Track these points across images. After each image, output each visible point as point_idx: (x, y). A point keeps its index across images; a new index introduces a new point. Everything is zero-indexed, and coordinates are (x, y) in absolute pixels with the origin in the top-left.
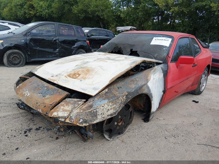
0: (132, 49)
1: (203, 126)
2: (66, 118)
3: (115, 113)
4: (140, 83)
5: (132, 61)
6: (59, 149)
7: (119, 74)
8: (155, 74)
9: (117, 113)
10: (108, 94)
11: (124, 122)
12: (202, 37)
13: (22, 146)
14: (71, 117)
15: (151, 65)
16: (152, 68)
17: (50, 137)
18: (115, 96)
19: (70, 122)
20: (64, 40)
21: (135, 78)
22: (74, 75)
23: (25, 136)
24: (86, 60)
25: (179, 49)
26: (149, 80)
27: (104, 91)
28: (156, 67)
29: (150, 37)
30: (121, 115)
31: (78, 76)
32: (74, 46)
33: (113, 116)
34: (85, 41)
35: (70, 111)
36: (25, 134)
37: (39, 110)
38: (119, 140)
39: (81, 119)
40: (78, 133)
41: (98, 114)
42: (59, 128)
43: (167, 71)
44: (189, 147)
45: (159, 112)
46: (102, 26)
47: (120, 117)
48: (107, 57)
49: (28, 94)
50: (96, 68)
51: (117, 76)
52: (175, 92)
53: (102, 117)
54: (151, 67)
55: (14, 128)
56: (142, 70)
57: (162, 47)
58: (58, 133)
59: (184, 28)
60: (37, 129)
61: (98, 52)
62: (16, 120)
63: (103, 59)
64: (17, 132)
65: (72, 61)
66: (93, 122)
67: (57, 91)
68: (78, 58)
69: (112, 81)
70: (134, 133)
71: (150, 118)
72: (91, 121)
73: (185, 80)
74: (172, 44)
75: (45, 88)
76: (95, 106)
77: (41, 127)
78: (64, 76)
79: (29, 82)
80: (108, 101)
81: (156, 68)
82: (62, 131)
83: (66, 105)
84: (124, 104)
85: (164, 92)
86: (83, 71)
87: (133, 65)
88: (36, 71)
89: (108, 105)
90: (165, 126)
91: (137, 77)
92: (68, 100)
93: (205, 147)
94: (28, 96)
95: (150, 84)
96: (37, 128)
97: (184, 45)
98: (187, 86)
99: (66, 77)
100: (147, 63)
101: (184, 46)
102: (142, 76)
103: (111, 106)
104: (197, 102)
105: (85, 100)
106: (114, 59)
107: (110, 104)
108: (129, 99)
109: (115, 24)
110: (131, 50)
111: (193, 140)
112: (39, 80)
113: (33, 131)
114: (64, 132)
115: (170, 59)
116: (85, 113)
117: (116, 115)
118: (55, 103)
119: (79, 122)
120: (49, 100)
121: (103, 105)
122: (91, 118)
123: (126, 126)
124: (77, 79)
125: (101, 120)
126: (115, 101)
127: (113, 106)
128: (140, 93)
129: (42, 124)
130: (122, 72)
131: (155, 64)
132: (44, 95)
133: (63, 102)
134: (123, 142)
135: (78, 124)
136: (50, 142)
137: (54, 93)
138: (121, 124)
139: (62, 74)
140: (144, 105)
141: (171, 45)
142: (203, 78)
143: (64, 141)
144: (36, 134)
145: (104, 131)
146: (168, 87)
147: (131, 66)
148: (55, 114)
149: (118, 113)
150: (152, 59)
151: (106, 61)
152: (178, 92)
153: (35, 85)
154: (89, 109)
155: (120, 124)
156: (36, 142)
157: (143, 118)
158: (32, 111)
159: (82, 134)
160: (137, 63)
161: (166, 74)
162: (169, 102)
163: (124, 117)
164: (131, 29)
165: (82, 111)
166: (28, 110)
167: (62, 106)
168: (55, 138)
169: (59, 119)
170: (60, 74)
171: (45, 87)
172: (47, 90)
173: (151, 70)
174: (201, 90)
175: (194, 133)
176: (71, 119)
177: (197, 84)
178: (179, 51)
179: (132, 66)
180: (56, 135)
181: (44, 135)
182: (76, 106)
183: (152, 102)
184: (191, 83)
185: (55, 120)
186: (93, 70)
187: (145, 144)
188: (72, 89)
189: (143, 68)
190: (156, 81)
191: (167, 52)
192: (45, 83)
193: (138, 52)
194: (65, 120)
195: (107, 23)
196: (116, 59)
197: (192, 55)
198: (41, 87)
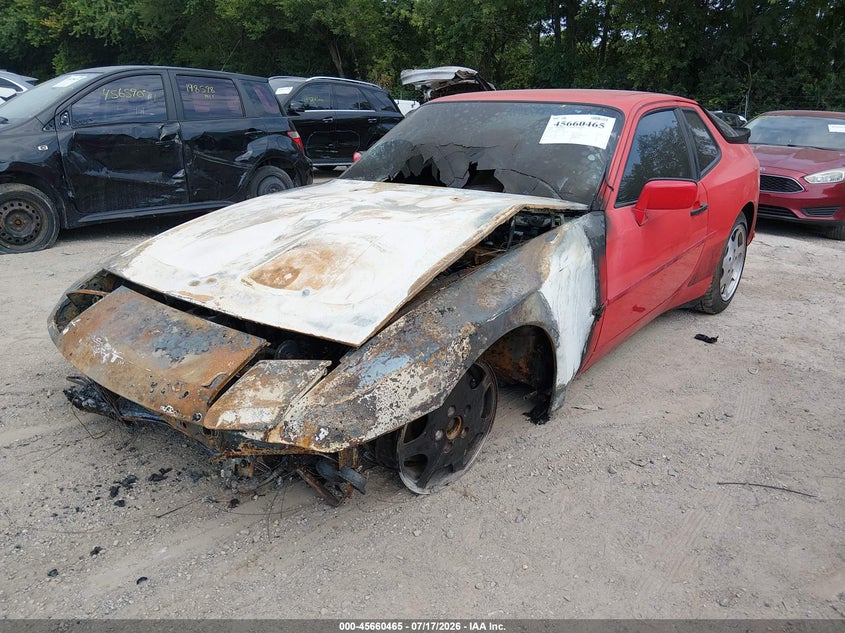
0: (476, 164)
1: (735, 420)
2: (270, 430)
3: (435, 400)
4: (516, 290)
5: (483, 212)
6: (248, 539)
7: (439, 263)
8: (563, 251)
9: (442, 398)
10: (408, 337)
11: (467, 429)
12: (723, 91)
13: (112, 541)
14: (286, 424)
15: (547, 221)
16: (550, 232)
17: (209, 500)
18: (432, 340)
19: (284, 442)
20: (205, 135)
21: (495, 273)
22: (276, 276)
23: (116, 504)
24: (311, 217)
25: (643, 153)
26: (546, 277)
27: (392, 327)
28: (566, 227)
29: (538, 117)
30: (453, 406)
31: (293, 279)
32: (245, 156)
33: (431, 410)
34: (285, 134)
35: (280, 403)
36: (116, 500)
37: (163, 409)
38: (453, 489)
39: (322, 429)
40: (308, 480)
41: (379, 405)
42: (236, 465)
43: (604, 238)
44: (692, 494)
45: (580, 384)
46: (339, 65)
47: (451, 412)
48: (386, 200)
49: (111, 356)
50: (354, 246)
51: (434, 270)
52: (636, 309)
53: (395, 415)
54: (548, 228)
55: (68, 482)
56: (518, 241)
57: (583, 154)
58: (234, 485)
59: (656, 60)
60: (155, 478)
61: (346, 181)
62: (71, 450)
63: (374, 207)
64: (81, 494)
65: (257, 222)
66: (365, 434)
67: (220, 335)
68: (278, 207)
69: (417, 290)
70: (502, 464)
71: (553, 408)
72: (356, 432)
73: (669, 264)
74: (617, 140)
75: (175, 330)
76: (366, 382)
77: (169, 470)
78: (239, 279)
79: (108, 310)
80: (412, 361)
81: (566, 232)
82: (250, 475)
83: (263, 385)
84: (465, 367)
85: (597, 313)
86: (307, 259)
87: (487, 228)
88: (127, 266)
89: (412, 373)
90: (605, 431)
91: (503, 268)
92: (265, 365)
93: (744, 491)
94: (112, 361)
95: (548, 291)
96: (154, 475)
97: (658, 135)
98: (675, 285)
99: (249, 284)
100: (533, 214)
101: (660, 139)
102: (518, 262)
103: (421, 377)
104: (712, 341)
105: (329, 363)
106: (413, 206)
107: (419, 370)
108: (482, 347)
109: (390, 56)
110: (472, 168)
111: (702, 471)
112: (145, 300)
113: (142, 486)
114: (256, 480)
115: (615, 194)
116: (336, 406)
117: (438, 406)
118: (221, 380)
119: (317, 439)
120: (198, 369)
121: (394, 376)
122: (355, 421)
123: (473, 442)
124: (291, 289)
125: (390, 428)
126: (434, 359)
127: (430, 377)
128: (517, 323)
129: (170, 456)
130: (449, 255)
131: (562, 216)
132: (174, 353)
133: (250, 374)
134: (465, 495)
135: (313, 447)
136: (210, 516)
137: (210, 344)
138: (457, 437)
139: (231, 273)
140: (529, 365)
141: (613, 142)
142: (730, 254)
143: (261, 511)
144: (154, 495)
145: (402, 466)
146: (611, 296)
147: (481, 231)
148: (227, 418)
149: (446, 400)
150: (551, 196)
151: (385, 215)
152: (644, 309)
153: (134, 319)
154: (349, 394)
155: (452, 436)
156: (158, 524)
157: (528, 411)
158: (127, 415)
159: (322, 481)
160: (501, 219)
161: (600, 250)
162: (615, 348)
163: (467, 410)
164: (456, 77)
165: (322, 401)
166: (113, 410)
167: (250, 387)
168: (225, 502)
169: (244, 434)
170: (220, 274)
171: (175, 324)
172: (184, 334)
173: (548, 240)
174: (724, 296)
175: (706, 447)
176: (286, 429)
177: (710, 276)
178: (643, 159)
179: (485, 232)
180: (228, 492)
181: (186, 496)
182: (301, 383)
183: (559, 352)
184: (688, 273)
185: (223, 441)
186: (344, 252)
187: (543, 496)
188: (277, 326)
189: (521, 233)
190: (569, 277)
191: (600, 168)
192: (168, 310)
193: (496, 176)
194: (266, 436)
195: (360, 54)
196: (420, 205)
197: (688, 176)
198: (157, 327)
